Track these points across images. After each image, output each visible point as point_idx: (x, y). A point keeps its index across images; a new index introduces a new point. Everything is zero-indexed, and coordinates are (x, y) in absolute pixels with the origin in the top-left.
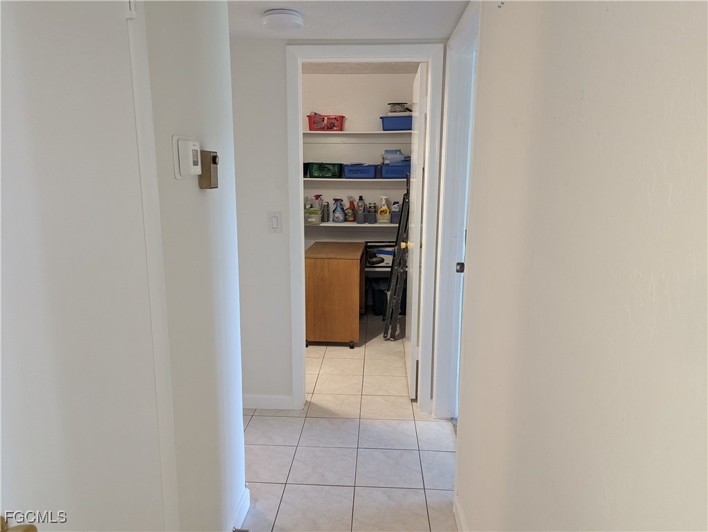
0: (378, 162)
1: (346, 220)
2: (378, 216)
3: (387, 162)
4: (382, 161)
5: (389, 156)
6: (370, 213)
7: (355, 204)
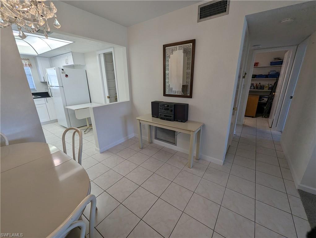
0: (267, 74)
1: (254, 89)
2: (265, 88)
3: (270, 74)
4: (268, 73)
5: (271, 72)
6: (262, 87)
7: (258, 85)
